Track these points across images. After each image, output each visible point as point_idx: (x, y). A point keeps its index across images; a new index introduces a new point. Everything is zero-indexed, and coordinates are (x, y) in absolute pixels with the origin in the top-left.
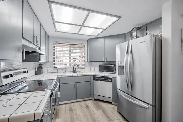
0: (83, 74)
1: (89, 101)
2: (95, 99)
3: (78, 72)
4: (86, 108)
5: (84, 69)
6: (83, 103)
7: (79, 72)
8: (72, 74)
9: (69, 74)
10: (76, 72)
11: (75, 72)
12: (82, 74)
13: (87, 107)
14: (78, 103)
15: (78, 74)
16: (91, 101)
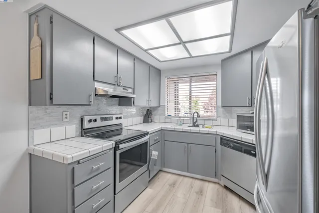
0: (210, 130)
1: (211, 185)
2: (225, 186)
3: (200, 126)
4: (197, 193)
5: (213, 121)
6: (198, 183)
7: (204, 126)
8: (189, 128)
9: (186, 128)
10: (198, 126)
11: (195, 125)
12: (208, 130)
13: (201, 192)
14: (191, 180)
15: (201, 129)
16: (217, 186)
